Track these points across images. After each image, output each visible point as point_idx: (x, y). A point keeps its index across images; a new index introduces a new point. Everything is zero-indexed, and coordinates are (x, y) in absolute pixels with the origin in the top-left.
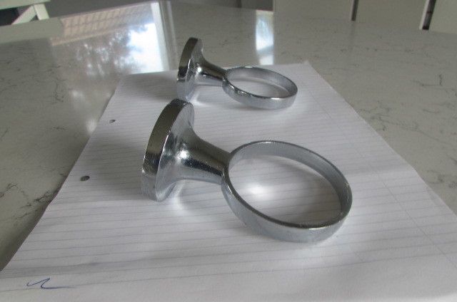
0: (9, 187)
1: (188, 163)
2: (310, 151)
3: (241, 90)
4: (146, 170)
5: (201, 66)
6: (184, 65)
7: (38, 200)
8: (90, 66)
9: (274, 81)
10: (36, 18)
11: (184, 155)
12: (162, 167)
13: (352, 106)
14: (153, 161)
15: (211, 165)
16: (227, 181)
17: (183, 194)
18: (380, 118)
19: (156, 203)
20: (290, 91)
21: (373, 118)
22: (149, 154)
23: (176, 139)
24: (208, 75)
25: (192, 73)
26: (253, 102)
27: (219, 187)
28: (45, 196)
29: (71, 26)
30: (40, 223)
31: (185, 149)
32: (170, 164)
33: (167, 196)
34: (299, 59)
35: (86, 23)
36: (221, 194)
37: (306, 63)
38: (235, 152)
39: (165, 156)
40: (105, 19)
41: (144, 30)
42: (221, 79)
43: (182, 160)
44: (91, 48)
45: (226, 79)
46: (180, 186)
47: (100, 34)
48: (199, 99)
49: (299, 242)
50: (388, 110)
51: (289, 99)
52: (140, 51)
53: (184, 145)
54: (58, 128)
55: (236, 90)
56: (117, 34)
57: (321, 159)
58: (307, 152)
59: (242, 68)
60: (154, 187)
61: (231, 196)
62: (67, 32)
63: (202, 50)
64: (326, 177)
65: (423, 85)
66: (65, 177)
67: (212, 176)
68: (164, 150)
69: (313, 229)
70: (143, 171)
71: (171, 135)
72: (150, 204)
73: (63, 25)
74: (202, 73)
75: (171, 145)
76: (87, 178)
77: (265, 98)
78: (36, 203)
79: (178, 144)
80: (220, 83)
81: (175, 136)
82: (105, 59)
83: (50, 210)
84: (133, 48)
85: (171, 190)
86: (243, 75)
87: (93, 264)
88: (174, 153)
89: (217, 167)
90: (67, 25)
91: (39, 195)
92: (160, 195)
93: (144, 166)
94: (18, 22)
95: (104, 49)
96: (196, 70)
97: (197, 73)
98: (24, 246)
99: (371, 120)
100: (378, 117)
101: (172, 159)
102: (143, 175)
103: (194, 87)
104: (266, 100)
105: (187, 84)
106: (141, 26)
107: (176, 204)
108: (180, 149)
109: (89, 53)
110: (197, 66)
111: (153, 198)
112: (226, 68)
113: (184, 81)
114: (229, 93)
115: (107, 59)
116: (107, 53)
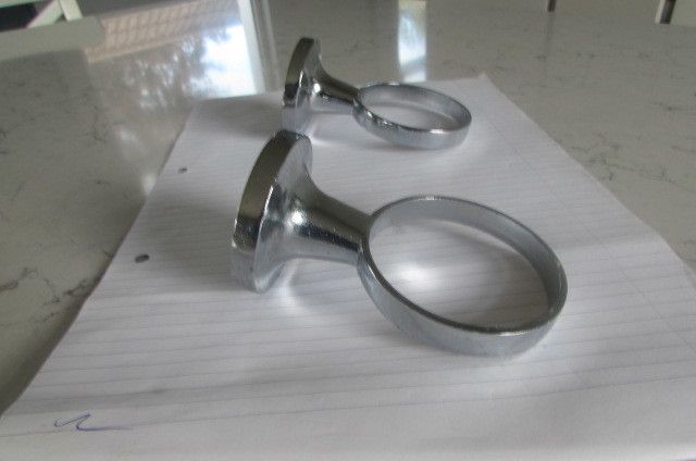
0: (25, 273)
1: (304, 231)
2: (497, 213)
3: (381, 119)
4: (239, 243)
5: (321, 82)
6: (293, 81)
7: (70, 293)
8: (145, 93)
9: (433, 105)
10: (63, 17)
11: (297, 218)
12: (263, 239)
13: (560, 142)
14: (250, 228)
15: (341, 233)
16: (367, 258)
17: (295, 282)
18: (605, 161)
19: (254, 295)
20: (459, 120)
21: (592, 161)
22: (243, 218)
23: (285, 194)
24: (331, 97)
25: (306, 94)
26: (403, 138)
27: (354, 270)
28: (81, 286)
29: (116, 32)
30: (74, 328)
31: (300, 209)
32: (276, 233)
33: (272, 284)
34: (472, 72)
35: (138, 27)
36: (357, 281)
37: (483, 77)
38: (377, 214)
39: (269, 221)
40: (157, 23)
41: (225, 37)
42: (351, 103)
43: (296, 227)
44: (146, 66)
45: (360, 103)
46: (291, 269)
47: (160, 44)
48: (317, 135)
49: (485, 355)
50: (616, 147)
51: (459, 133)
52: (221, 69)
53: (298, 203)
54: (99, 183)
55: (376, 118)
56: (185, 43)
57: (513, 224)
58: (491, 213)
59: (384, 86)
60: (251, 269)
61: (374, 284)
62: (110, 41)
63: (320, 57)
64: (523, 252)
65: (670, 109)
66: (111, 256)
67: (342, 252)
68: (266, 211)
69: (508, 334)
70: (234, 245)
71: (277, 188)
72: (245, 297)
73: (103, 29)
74: (321, 94)
75: (277, 204)
76: (145, 257)
77: (420, 130)
78: (68, 297)
79: (288, 202)
80: (350, 109)
81: (283, 189)
82: (168, 82)
83: (89, 308)
84: (211, 65)
85: (278, 275)
86: (385, 96)
87: (158, 392)
88: (282, 215)
89: (351, 238)
90: (110, 31)
91: (72, 284)
92: (261, 283)
93: (236, 237)
94: (36, 23)
95: (165, 67)
96: (312, 88)
97: (314, 94)
98: (49, 364)
99: (590, 163)
100: (601, 160)
101: (279, 225)
102: (234, 250)
103: (309, 115)
104: (423, 134)
105: (297, 112)
106: (221, 31)
107: (285, 298)
108: (291, 208)
109: (143, 74)
110: (313, 83)
111: (251, 287)
112: (358, 87)
113: (293, 106)
114: (363, 125)
115: (170, 82)
116: (171, 74)
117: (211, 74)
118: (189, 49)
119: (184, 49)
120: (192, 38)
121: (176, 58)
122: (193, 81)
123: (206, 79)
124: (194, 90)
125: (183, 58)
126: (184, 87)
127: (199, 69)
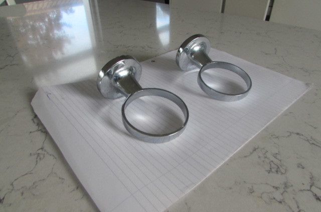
8: (31, 37)
41: (72, 11)
44: (31, 23)
52: (70, 26)
84: (65, 24)
95: (41, 24)
106: (69, 8)
109: (30, 27)
115: (44, 31)
116: (44, 27)
117: (65, 29)
118: (53, 16)
119: (50, 15)
120: (55, 11)
121: (47, 20)
122: (56, 32)
123: (63, 31)
124: (56, 36)
125: (50, 20)
126: (51, 35)
127: (59, 26)
